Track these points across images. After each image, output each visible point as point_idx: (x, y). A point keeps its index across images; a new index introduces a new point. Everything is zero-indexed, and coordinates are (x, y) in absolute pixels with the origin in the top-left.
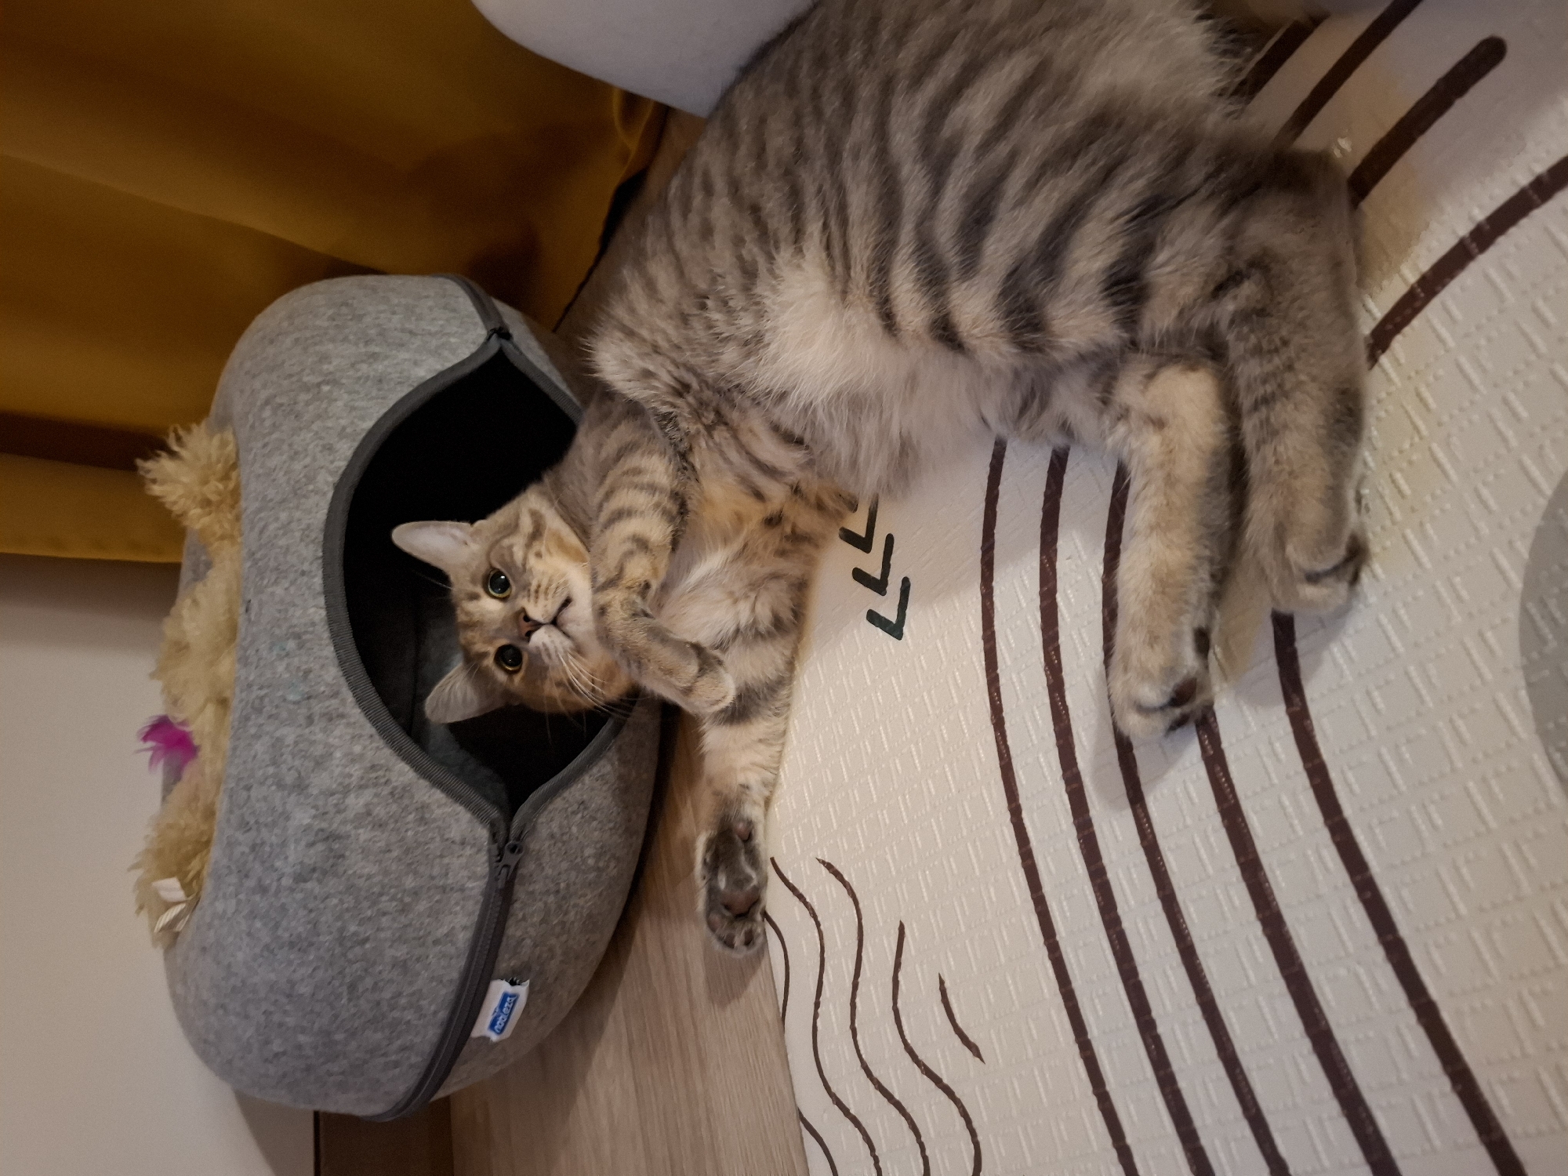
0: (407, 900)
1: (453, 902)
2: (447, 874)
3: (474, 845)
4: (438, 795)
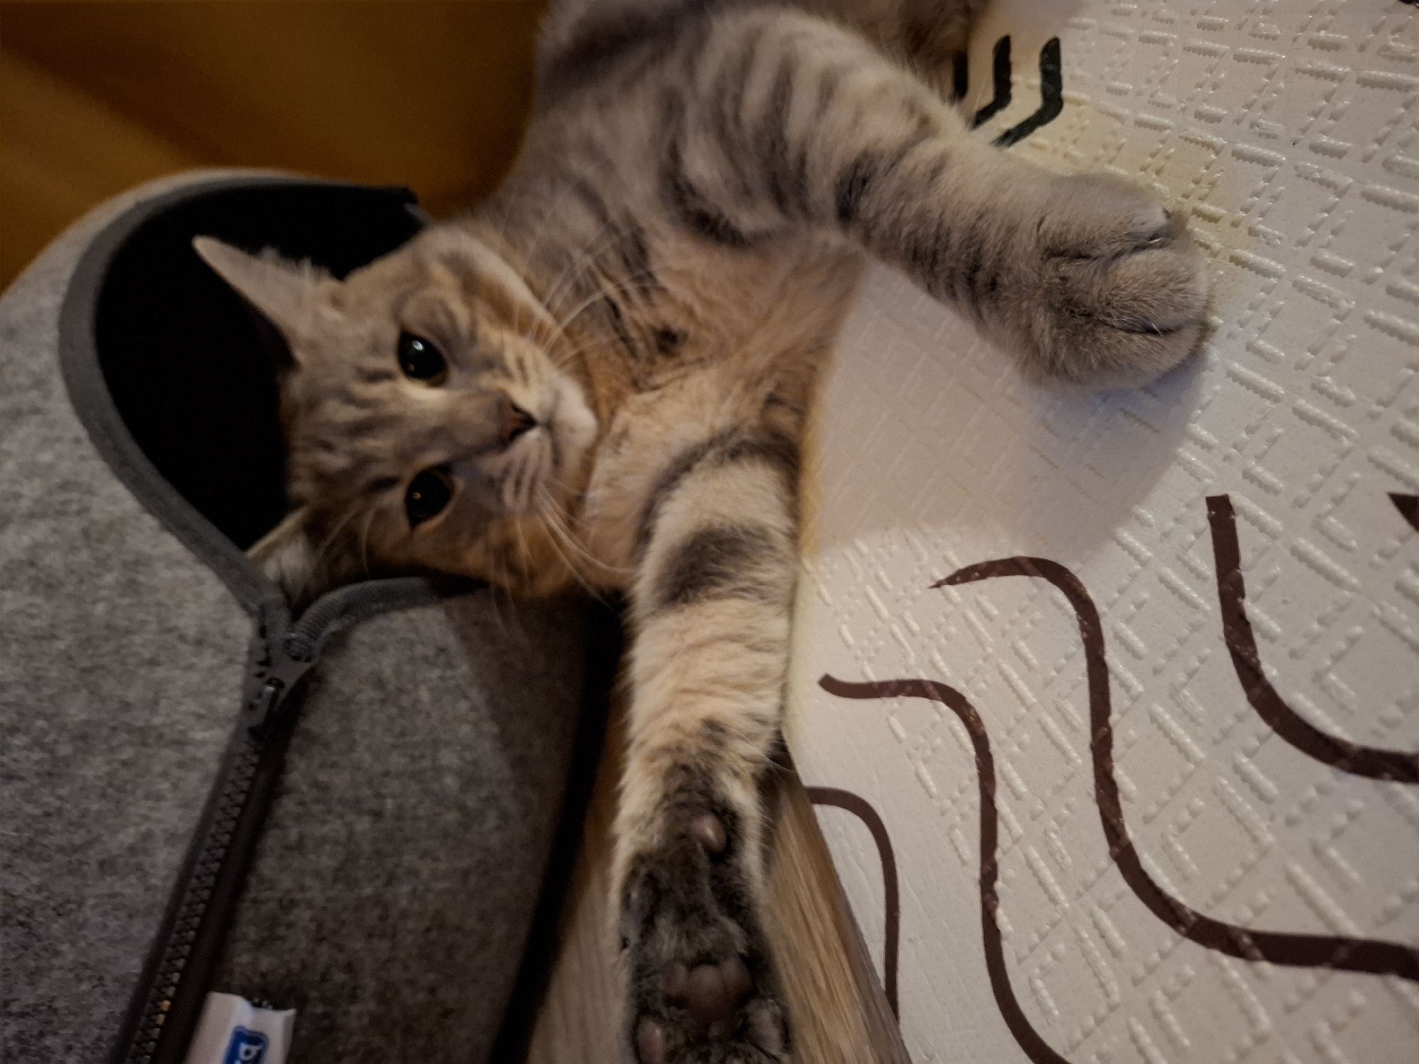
0: (64, 750)
1: (158, 768)
2: (156, 702)
3: (220, 649)
4: (172, 545)
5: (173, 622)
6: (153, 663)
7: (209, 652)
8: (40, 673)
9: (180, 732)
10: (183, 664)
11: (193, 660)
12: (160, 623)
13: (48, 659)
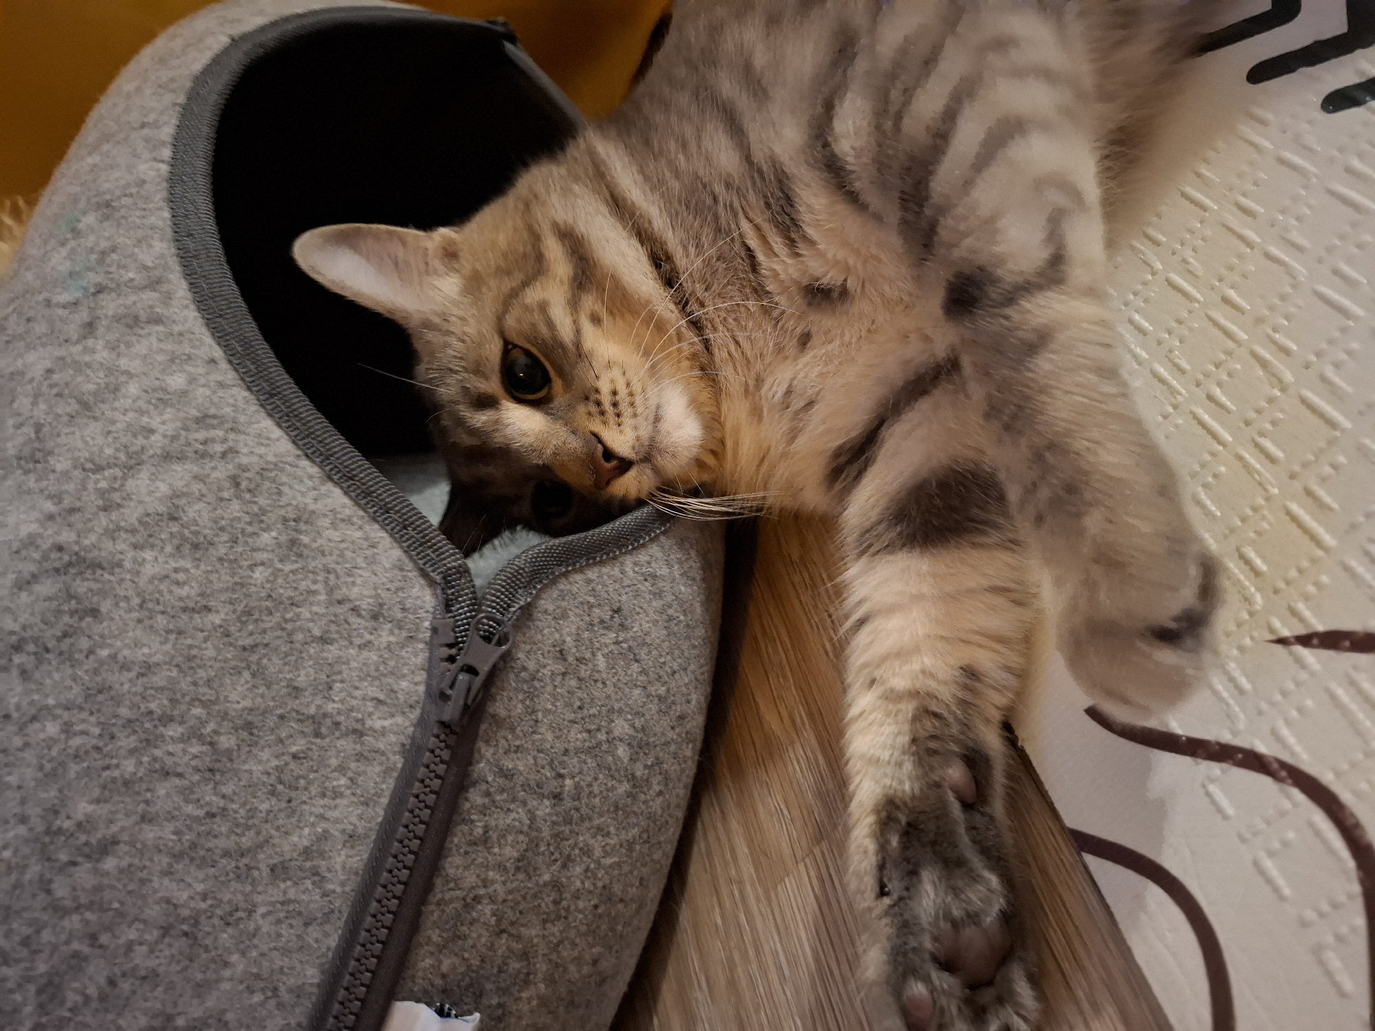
1: (334, 762)
2: (329, 687)
4: (335, 497)
5: (344, 592)
6: (324, 640)
7: (385, 630)
8: (194, 652)
9: (357, 721)
10: (358, 641)
11: (368, 637)
12: (330, 592)
13: (201, 635)
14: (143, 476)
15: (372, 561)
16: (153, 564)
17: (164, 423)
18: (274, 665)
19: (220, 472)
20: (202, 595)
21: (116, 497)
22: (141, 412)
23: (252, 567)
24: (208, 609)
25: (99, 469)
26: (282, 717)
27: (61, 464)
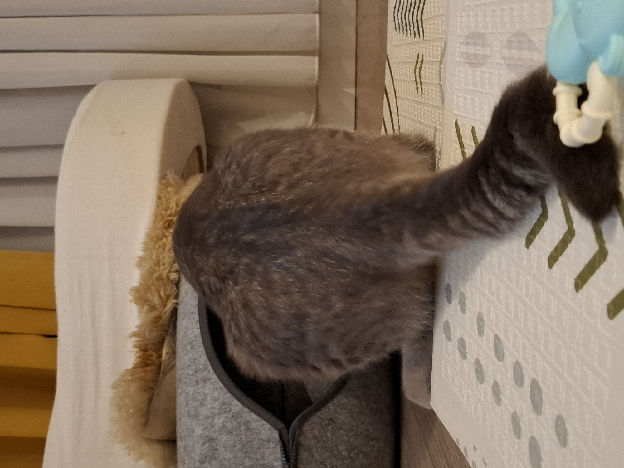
2: (264, 458)
4: (254, 416)
5: (261, 437)
6: (259, 448)
7: (271, 444)
8: (236, 455)
9: (272, 464)
10: (266, 447)
11: (268, 446)
12: (258, 438)
13: (237, 451)
14: (216, 418)
15: (264, 429)
16: (224, 438)
17: (217, 405)
18: (252, 455)
19: (230, 415)
20: (234, 443)
21: (213, 424)
22: (212, 403)
23: (242, 435)
24: (235, 446)
25: (208, 418)
26: (257, 466)
27: (201, 417)
